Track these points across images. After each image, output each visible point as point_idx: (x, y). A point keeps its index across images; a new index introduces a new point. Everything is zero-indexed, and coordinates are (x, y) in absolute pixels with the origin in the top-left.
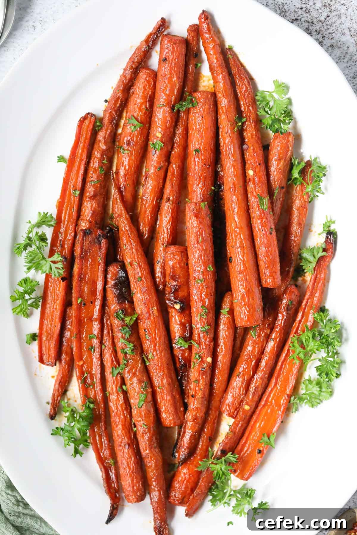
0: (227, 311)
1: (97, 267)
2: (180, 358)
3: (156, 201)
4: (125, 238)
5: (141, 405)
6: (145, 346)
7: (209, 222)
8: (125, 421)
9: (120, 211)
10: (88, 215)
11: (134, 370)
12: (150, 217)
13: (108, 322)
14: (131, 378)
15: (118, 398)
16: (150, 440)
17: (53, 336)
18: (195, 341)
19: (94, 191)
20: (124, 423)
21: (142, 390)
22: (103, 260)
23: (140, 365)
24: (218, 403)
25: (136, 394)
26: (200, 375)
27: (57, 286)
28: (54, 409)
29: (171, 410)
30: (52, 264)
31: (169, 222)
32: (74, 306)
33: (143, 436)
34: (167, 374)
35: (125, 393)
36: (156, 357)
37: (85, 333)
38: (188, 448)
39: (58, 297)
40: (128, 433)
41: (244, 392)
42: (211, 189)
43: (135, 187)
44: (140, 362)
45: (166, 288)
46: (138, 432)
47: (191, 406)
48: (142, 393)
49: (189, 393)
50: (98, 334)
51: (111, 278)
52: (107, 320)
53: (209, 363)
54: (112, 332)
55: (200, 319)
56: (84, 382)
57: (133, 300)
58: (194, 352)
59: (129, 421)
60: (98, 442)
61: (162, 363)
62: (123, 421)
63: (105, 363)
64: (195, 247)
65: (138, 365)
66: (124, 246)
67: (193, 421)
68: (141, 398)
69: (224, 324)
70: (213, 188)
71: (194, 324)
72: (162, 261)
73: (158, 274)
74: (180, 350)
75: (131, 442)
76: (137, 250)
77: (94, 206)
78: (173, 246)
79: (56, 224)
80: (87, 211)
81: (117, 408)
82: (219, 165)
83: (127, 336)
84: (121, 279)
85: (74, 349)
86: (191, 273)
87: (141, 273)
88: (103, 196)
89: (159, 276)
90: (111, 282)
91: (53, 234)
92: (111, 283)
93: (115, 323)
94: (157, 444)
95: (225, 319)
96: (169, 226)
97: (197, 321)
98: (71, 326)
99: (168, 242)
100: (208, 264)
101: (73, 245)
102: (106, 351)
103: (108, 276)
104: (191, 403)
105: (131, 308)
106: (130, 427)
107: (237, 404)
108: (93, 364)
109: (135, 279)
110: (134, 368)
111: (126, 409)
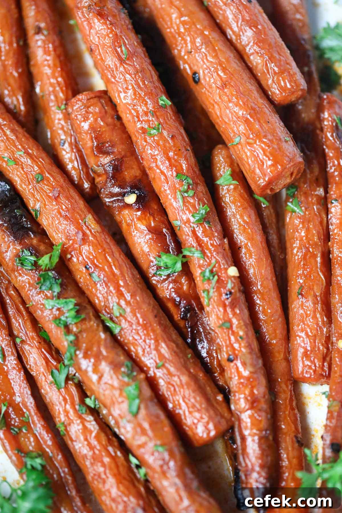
0: (230, 175)
2: (176, 296)
5: (134, 409)
6: (98, 297)
7: (127, 22)
8: (117, 467)
11: (95, 349)
12: (16, 75)
13: (11, 291)
15: (85, 428)
18: (190, 247)
20: (115, 471)
21: (126, 379)
23: (103, 336)
24: (284, 364)
25: (117, 393)
26: (229, 310)
29: (198, 401)
33: (164, 474)
34: (163, 334)
35: (95, 412)
36: (128, 310)
38: (262, 466)
40: (131, 487)
41: (325, 319)
44: (100, 330)
45: (97, 180)
46: (150, 473)
47: (234, 383)
48: (129, 385)
49: (219, 362)
52: (7, 289)
53: (234, 277)
54: (24, 304)
55: (184, 202)
56: (6, 424)
57: (41, 227)
58: (197, 273)
59: (125, 463)
61: (144, 317)
62: (113, 466)
63: (34, 373)
64: (121, 72)
65: (100, 337)
67: (252, 408)
69: (233, 203)
71: (177, 220)
72: (69, 138)
73: (72, 165)
74: (170, 283)
76: (13, 131)
81: (91, 448)
83: (57, 289)
84: (3, 196)
86: (131, 128)
87: (38, 166)
89: (74, 167)
93: (25, 282)
94: (198, 481)
95: (231, 193)
97: (179, 209)
100: (158, 94)
102: (27, 346)
104: (233, 376)
105: (45, 243)
106: (130, 474)
107: (321, 348)
108: (11, 383)
109: (29, 184)
110: (93, 344)
111: (109, 443)
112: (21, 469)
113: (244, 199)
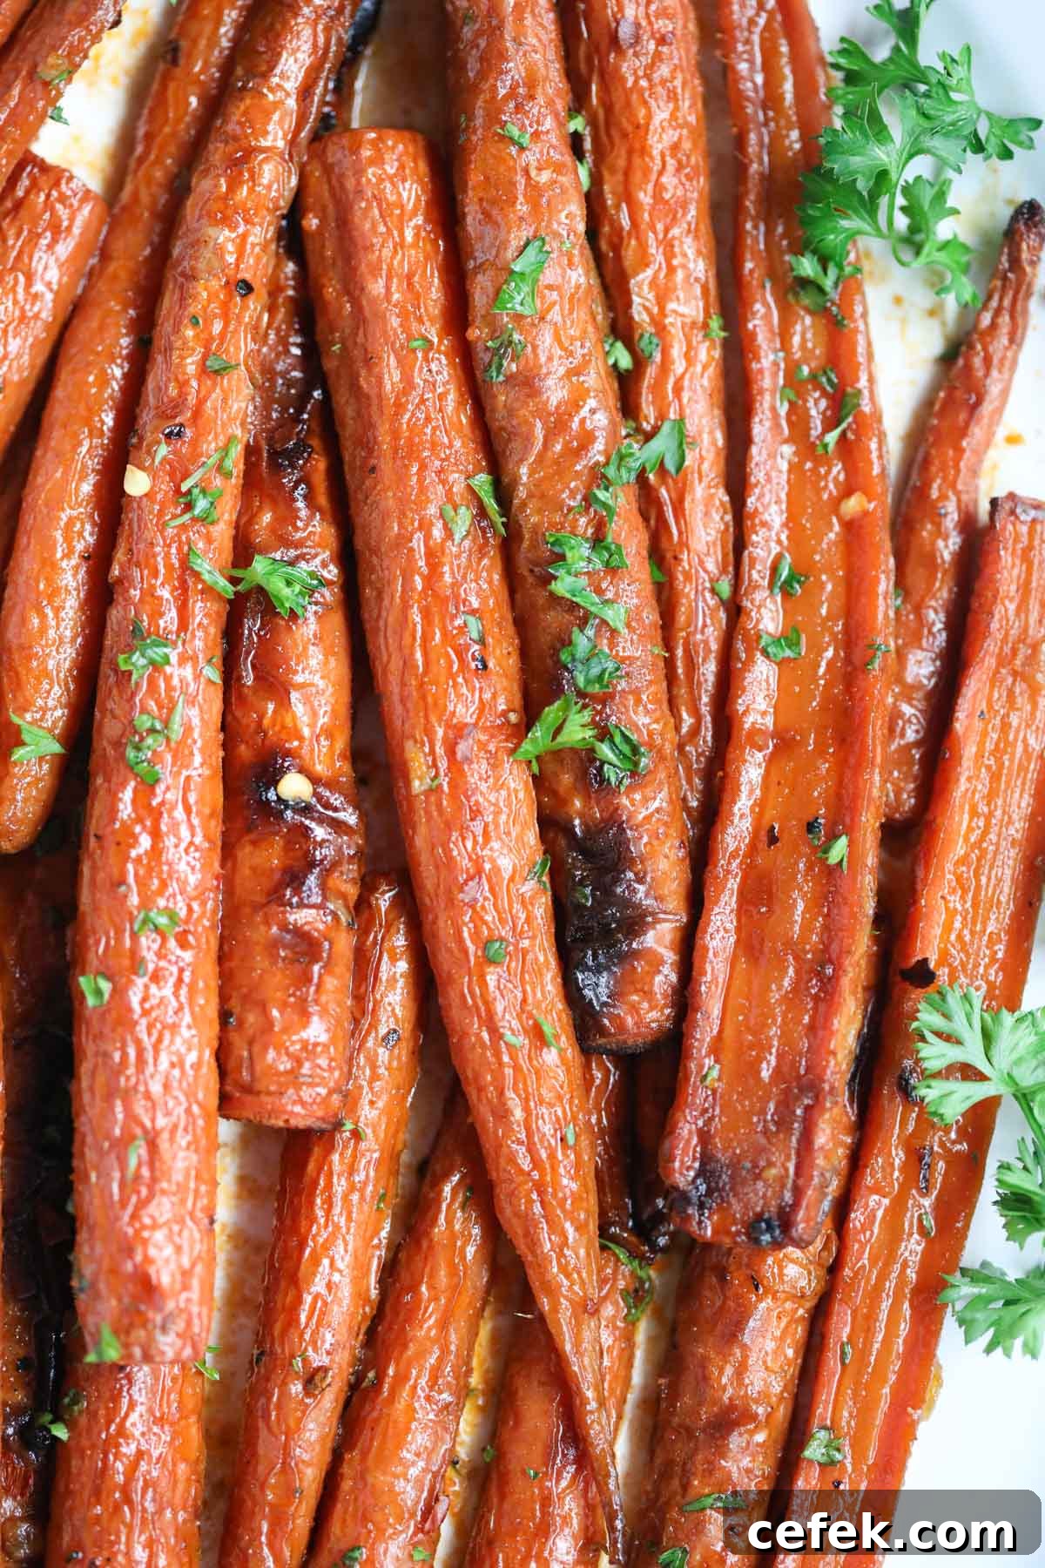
0: (21, 743)
1: (729, 1032)
2: (301, 504)
3: (380, 1377)
4: (565, 1181)
5: (531, 252)
6: (490, 582)
7: (86, 1250)
8: (627, 173)
9: (587, 1335)
10: (766, 1320)
11: (558, 447)
12: (424, 1289)
13: (688, 721)
14: (575, 404)
15: (661, 301)
16: (493, 59)
17: (1002, 661)
18: (209, 591)
19: (722, 1452)
20: (637, 161)
21: (516, 337)
22: (693, 1066)
23: (524, 470)
24: (119, 246)
25: (555, 315)
26: (192, 400)
27: (960, 937)
28: (1015, 263)
29: (368, 222)
30: (982, 1065)
31: (316, 1261)
32: (869, 822)
33: (531, 83)
34: (375, 417)
35: (621, 328)
36: (432, 510)
37: (822, 671)
38: (293, 13)
39: (959, 878)
42: (71, 1425)
43: (500, 1456)
44: (522, 493)
45: (352, 891)
46: (560, 105)
47: (261, 233)
48: (518, 318)
49: (272, 309)
50: (750, 660)
51: (656, 963)
52: (695, 731)
53: (141, 467)
54: (670, 663)
55: (171, 710)
56: (841, 403)
57: (543, 836)
58: (222, 531)
59: (606, 175)
60: (787, 71)
61: (402, 478)
62: (637, 176)
63: (722, 496)
64: (168, 1114)
65: (530, 475)
66: (571, 1140)
67: (252, 153)
68: (526, 289)
69: (47, 674)
70: (61, 1432)
71: (210, 682)
72: (370, 1043)
73: (395, 970)
74: (298, 544)
75: (603, 59)
76: (503, 1114)
77: (729, 1371)
78: (299, 1123)
79: (944, 1285)
80: (770, 1345)
81: (669, 248)
82: (21, 1553)
83: (582, 641)
84: (602, 959)
85: (885, 584)
86: (210, 968)
87: (484, 984)
88: (676, 1420)
89: (394, 960)
90: (659, 939)
91: (967, 1226)
92: (658, 941)
93: (647, 712)
94: (458, 39)
95: (40, 702)
96: (319, 1233)
97: (191, 702)
98: (896, 715)
99: (330, 1148)
100: (103, 1015)
101: (857, 1160)
102: (711, 565)
103: (674, 978)
104: (257, 249)
105: (554, 793)
106: (604, 138)
107: (11, 233)
108: (788, 495)
109: (525, 952)
110: (557, 463)
111: (621, 238)
112: (852, 276)
113: (17, 674)
